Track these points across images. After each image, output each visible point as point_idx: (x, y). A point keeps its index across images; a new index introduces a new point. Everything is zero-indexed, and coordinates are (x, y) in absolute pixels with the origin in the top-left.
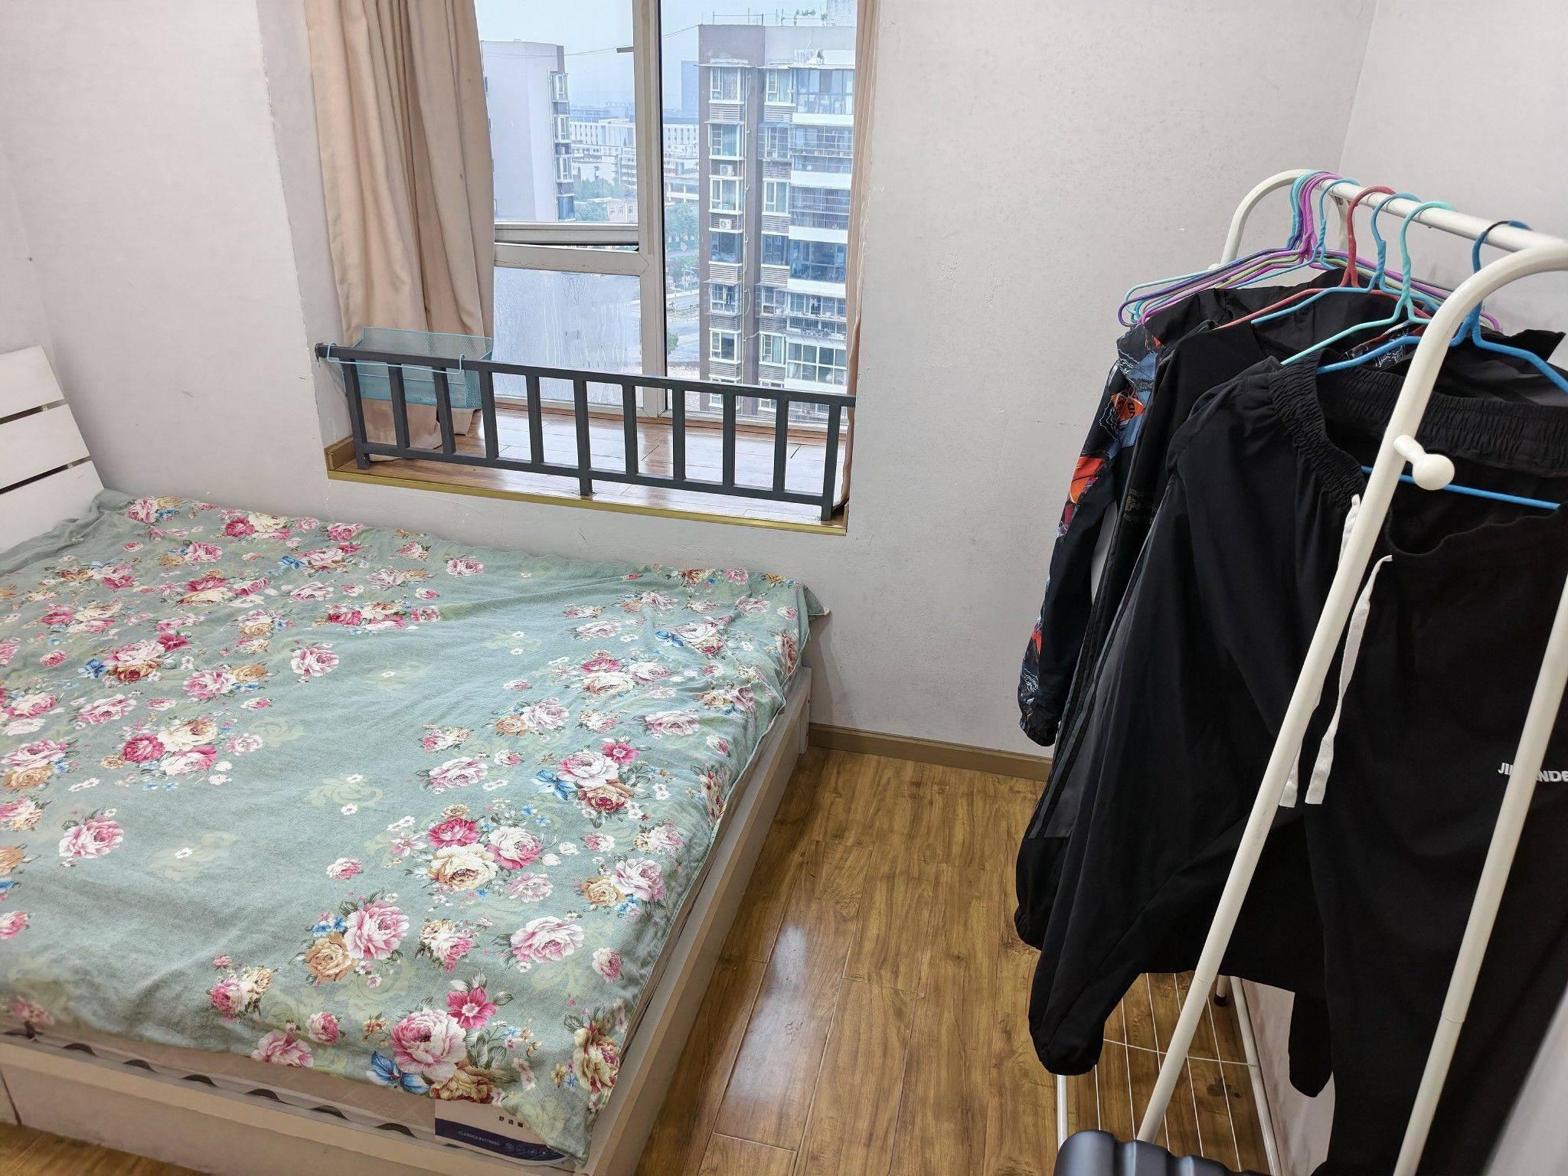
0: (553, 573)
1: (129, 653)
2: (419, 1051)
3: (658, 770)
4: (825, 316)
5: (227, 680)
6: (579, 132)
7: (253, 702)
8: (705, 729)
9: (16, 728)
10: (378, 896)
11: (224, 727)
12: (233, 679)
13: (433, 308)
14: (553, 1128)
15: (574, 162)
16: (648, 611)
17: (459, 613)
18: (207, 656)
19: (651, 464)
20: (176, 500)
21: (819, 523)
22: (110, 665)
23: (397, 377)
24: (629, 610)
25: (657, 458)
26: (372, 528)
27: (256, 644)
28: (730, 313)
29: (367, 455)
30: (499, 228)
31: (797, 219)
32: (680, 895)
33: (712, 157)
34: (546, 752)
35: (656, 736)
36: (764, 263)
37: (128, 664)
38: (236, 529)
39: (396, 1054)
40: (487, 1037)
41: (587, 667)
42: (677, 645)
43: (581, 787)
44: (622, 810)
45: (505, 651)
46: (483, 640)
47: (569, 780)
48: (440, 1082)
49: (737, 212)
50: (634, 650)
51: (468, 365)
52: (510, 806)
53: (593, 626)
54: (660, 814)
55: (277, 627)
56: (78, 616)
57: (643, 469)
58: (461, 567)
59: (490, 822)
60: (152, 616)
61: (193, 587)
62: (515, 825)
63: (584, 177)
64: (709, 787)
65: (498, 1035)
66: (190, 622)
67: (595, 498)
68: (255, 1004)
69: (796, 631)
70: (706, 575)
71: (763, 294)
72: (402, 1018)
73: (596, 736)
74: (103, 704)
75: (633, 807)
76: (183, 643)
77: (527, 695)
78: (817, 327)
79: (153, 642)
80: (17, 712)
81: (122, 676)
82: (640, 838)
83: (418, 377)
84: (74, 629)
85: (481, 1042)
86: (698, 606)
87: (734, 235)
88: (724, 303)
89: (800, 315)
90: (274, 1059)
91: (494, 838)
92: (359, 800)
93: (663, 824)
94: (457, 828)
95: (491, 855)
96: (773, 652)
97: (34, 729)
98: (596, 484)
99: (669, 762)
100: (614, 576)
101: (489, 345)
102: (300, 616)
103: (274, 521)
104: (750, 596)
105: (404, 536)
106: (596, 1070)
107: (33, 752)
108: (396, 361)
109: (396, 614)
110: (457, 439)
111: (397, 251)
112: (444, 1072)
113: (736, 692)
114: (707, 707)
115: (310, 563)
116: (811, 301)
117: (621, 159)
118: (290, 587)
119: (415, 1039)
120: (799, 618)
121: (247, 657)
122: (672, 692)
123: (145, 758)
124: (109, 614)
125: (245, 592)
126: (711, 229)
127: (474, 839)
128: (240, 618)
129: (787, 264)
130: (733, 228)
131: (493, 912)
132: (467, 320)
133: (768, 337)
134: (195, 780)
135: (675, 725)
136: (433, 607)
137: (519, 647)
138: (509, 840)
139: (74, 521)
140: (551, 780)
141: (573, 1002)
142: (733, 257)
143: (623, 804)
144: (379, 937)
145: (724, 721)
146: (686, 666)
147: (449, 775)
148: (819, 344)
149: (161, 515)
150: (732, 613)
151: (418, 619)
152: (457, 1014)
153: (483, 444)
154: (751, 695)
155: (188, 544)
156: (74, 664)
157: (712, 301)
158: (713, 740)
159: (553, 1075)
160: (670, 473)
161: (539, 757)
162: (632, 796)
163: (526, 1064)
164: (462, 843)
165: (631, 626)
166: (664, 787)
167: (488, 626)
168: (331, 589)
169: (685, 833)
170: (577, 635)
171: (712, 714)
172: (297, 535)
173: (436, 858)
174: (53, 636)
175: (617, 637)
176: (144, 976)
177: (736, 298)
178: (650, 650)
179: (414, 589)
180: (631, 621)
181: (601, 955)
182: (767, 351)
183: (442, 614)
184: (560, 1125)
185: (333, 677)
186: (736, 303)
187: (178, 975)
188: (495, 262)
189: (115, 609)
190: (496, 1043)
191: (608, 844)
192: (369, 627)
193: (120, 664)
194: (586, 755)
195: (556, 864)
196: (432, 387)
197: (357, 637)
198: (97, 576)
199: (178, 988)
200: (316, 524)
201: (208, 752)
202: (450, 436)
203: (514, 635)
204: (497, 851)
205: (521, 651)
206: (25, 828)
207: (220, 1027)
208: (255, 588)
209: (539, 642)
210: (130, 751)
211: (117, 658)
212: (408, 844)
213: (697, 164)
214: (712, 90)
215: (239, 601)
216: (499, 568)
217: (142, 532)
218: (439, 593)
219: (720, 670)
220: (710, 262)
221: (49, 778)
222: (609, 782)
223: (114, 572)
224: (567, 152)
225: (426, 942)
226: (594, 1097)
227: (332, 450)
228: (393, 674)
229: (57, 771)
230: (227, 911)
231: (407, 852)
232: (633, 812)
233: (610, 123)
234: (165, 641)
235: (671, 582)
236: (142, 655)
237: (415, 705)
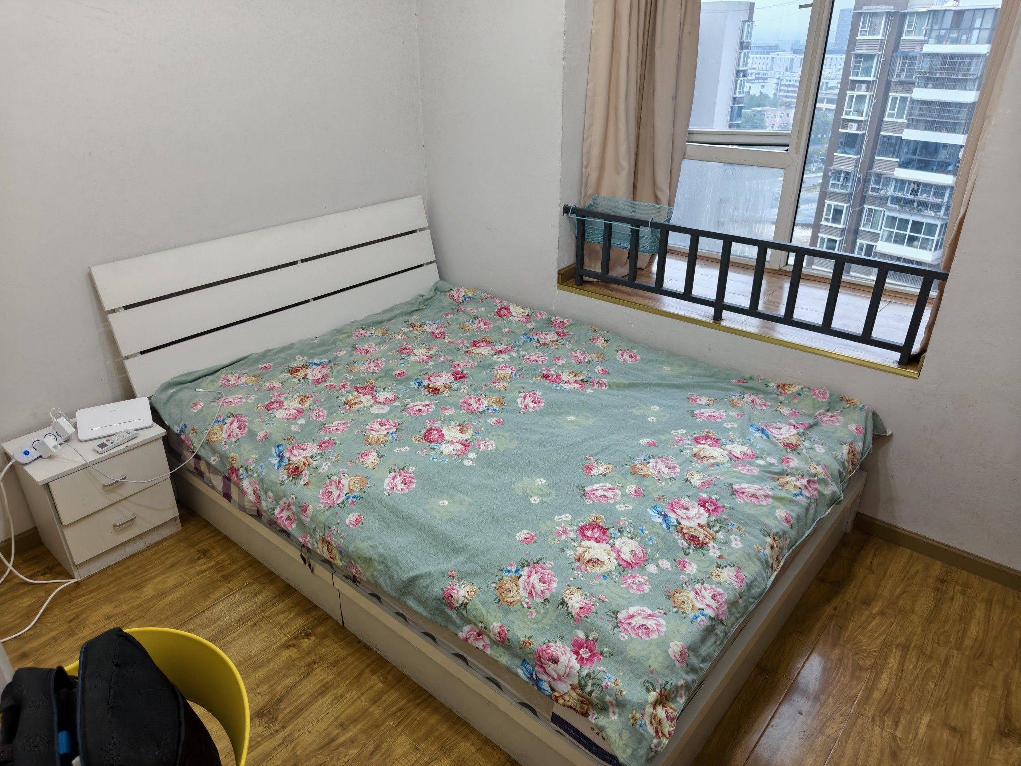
0: (685, 369)
1: (437, 378)
2: (551, 667)
3: (736, 525)
4: (922, 197)
5: (482, 403)
6: (755, 62)
7: (493, 420)
8: (777, 504)
9: (376, 410)
10: (543, 561)
11: (476, 432)
12: (486, 405)
13: (639, 185)
14: (624, 751)
15: (747, 82)
16: (747, 408)
17: (619, 386)
18: (474, 387)
19: (768, 303)
20: (474, 291)
21: (896, 366)
22: (426, 382)
23: (608, 229)
24: (734, 405)
25: (772, 299)
26: (577, 322)
27: (501, 385)
28: (844, 191)
29: (582, 277)
30: (691, 133)
31: (913, 124)
32: (737, 619)
33: (851, 78)
34: (660, 493)
35: (739, 501)
36: (878, 155)
37: (435, 384)
38: (502, 312)
39: (536, 665)
40: (592, 675)
41: (697, 440)
42: (765, 437)
43: (679, 523)
44: (706, 547)
45: (644, 417)
46: (633, 407)
47: (672, 517)
48: (559, 692)
49: (863, 118)
50: (732, 434)
51: (654, 225)
52: (631, 524)
53: (707, 412)
54: (732, 558)
55: (514, 377)
56: (416, 351)
57: (761, 307)
58: (626, 356)
59: (617, 532)
60: (451, 357)
61: (474, 344)
62: (632, 538)
63: (752, 93)
64: (772, 547)
65: (599, 677)
66: (469, 365)
67: (723, 323)
68: (464, 605)
69: (861, 444)
70: (797, 389)
71: (873, 178)
72: (544, 644)
73: (696, 490)
74: (419, 405)
75: (714, 547)
76: (464, 377)
77: (653, 451)
78: (913, 205)
79: (449, 374)
80: (378, 401)
81: (431, 390)
82: (715, 571)
83: (622, 230)
84: (412, 358)
85: (588, 678)
86: (785, 411)
87: (857, 135)
88: (840, 183)
89: (900, 195)
90: (470, 641)
91: (618, 542)
92: (542, 495)
93: (734, 566)
94: (596, 530)
95: (614, 554)
96: (839, 457)
97: (384, 412)
98: (725, 313)
99: (745, 521)
100: (727, 379)
101: (670, 213)
102: (528, 372)
103: (523, 311)
104: (828, 411)
105: (595, 331)
106: (660, 723)
107: (382, 425)
108: (610, 218)
109: (582, 380)
110: (638, 272)
111: (623, 148)
112: (563, 687)
113: (804, 481)
114: (780, 488)
115: (538, 340)
116: (912, 185)
117: (782, 80)
118: (525, 353)
119: (549, 660)
120: (865, 435)
121: (494, 391)
122: (756, 472)
123: (434, 441)
124: (430, 353)
125: (500, 352)
126: (840, 130)
127: (605, 540)
128: (495, 367)
129: (897, 157)
130: (858, 129)
131: (610, 593)
132: (659, 194)
133: (871, 210)
134: (456, 460)
135: (754, 495)
136: (604, 380)
137: (654, 417)
138: (628, 547)
139: (422, 296)
140: (660, 513)
141: (651, 672)
142: (855, 150)
143: (707, 543)
144: (539, 587)
145: (791, 501)
146: (769, 454)
147: (596, 493)
148: (912, 218)
149: (465, 298)
150: (811, 421)
151: (594, 386)
152: (577, 654)
153: (654, 276)
154: (816, 486)
155: (476, 318)
156: (408, 379)
157: (831, 181)
158: (781, 513)
159: (630, 716)
160: (782, 312)
161: (655, 495)
162: (714, 539)
163: (614, 702)
164: (597, 541)
165: (733, 417)
166: (738, 538)
167: (636, 399)
168: (547, 358)
169: (748, 576)
170: (694, 416)
171: (783, 494)
172: (534, 321)
173: (580, 546)
174: (402, 361)
175: (722, 423)
176: (412, 569)
177: (851, 180)
178: (744, 437)
179: (595, 366)
180: (734, 413)
181: (675, 646)
182: (868, 221)
183: (609, 385)
184: (629, 751)
185: (540, 413)
186: (849, 184)
187: (429, 574)
188: (684, 156)
189: (434, 351)
190: (597, 682)
191: (692, 568)
192: (565, 386)
193: (431, 383)
194: (686, 501)
195: (654, 572)
196: (628, 238)
197: (557, 391)
198: (428, 330)
199: (428, 582)
200: (546, 316)
201: (466, 445)
202: (634, 270)
203: (652, 408)
204: (618, 552)
205: (655, 420)
206: (371, 467)
207: (445, 613)
208: (505, 351)
209: (668, 416)
210: (427, 436)
211: (430, 379)
212: (565, 532)
213: (838, 83)
214: (860, 29)
215: (497, 356)
216: (649, 360)
217: (454, 307)
218: (610, 371)
219: (795, 462)
220: (835, 154)
221: (386, 441)
222: (700, 525)
223: (437, 328)
224: (744, 76)
225: (566, 600)
226: (655, 741)
227: (562, 271)
228: (573, 418)
229: (391, 439)
230: (460, 544)
231: (564, 537)
232: (713, 551)
233: (778, 55)
234: (455, 374)
235: (768, 390)
236: (442, 380)
237: (583, 442)
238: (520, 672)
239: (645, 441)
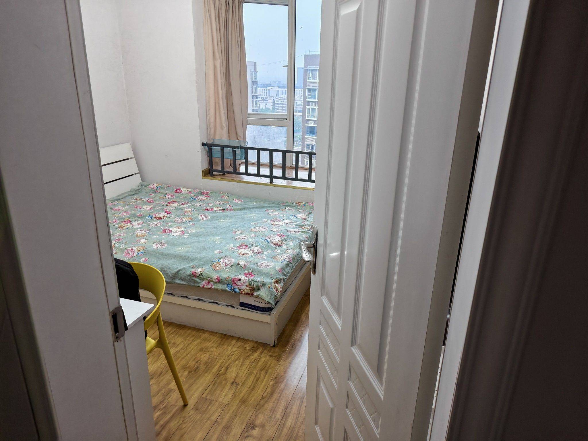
0: (262, 202)
1: (158, 214)
2: (238, 283)
3: (290, 239)
5: (183, 220)
6: (260, 91)
7: (191, 224)
8: (302, 233)
9: (135, 227)
10: (227, 256)
11: (185, 228)
12: (185, 220)
14: (267, 298)
16: (288, 211)
17: (238, 210)
18: (177, 215)
20: (161, 185)
22: (154, 216)
24: (282, 210)
26: (214, 192)
27: (189, 214)
29: (212, 173)
34: (263, 235)
35: (290, 233)
37: (158, 216)
38: (178, 191)
39: (233, 284)
41: (272, 221)
42: (295, 217)
43: (272, 241)
44: (282, 246)
45: (251, 217)
46: (245, 215)
47: (269, 240)
48: (242, 290)
50: (284, 218)
52: (255, 243)
53: (273, 213)
55: (193, 211)
56: (143, 207)
57: (287, 176)
58: (237, 201)
59: (251, 246)
60: (161, 208)
61: (169, 203)
62: (257, 247)
63: (261, 107)
65: (255, 280)
66: (171, 209)
67: (274, 184)
68: (201, 274)
70: (303, 204)
72: (234, 277)
73: (275, 232)
74: (155, 223)
76: (171, 213)
77: (257, 225)
79: (164, 212)
81: (158, 218)
82: (286, 251)
84: (143, 209)
85: (252, 281)
86: (301, 211)
90: (205, 287)
91: (252, 248)
92: (220, 241)
93: (292, 249)
94: (243, 246)
97: (140, 227)
98: (274, 180)
99: (293, 239)
100: (278, 204)
102: (198, 209)
103: (188, 190)
105: (222, 194)
106: (277, 288)
107: (141, 231)
109: (222, 209)
112: (244, 287)
113: (310, 227)
114: (303, 229)
115: (198, 199)
117: (275, 101)
118: (194, 204)
119: (237, 280)
121: (187, 216)
122: (294, 226)
123: (168, 233)
124: (151, 207)
125: (183, 204)
127: (247, 248)
128: (183, 209)
131: (253, 260)
134: (181, 237)
135: (294, 232)
136: (231, 208)
137: (254, 217)
138: (256, 249)
139: (135, 188)
140: (264, 240)
141: (272, 275)
144: (228, 263)
146: (297, 221)
147: (240, 238)
149: (158, 187)
150: (309, 212)
151: (229, 210)
152: (247, 276)
155: (166, 194)
156: (145, 216)
158: (304, 235)
159: (268, 287)
161: (261, 236)
162: (284, 244)
163: (262, 285)
164: (245, 249)
166: (292, 243)
167: (246, 212)
168: (205, 204)
170: (269, 215)
171: (304, 231)
172: (194, 193)
173: (239, 251)
174: (138, 211)
175: (279, 215)
178: (288, 218)
179: (226, 205)
180: (283, 213)
181: (278, 268)
183: (235, 210)
185: (209, 220)
187: (184, 269)
191: (279, 251)
192: (216, 212)
194: (273, 236)
195: (267, 254)
197: (213, 213)
198: (145, 200)
199: (184, 271)
200: (198, 191)
201: (182, 232)
203: (253, 214)
204: (253, 251)
206: (144, 243)
207: (193, 280)
208: (185, 203)
209: (260, 216)
210: (164, 232)
211: (156, 215)
212: (232, 249)
213: (302, 103)
215: (182, 206)
216: (247, 201)
217: (154, 192)
218: (232, 206)
219: (306, 222)
222: (279, 241)
223: (149, 199)
225: (239, 263)
226: (277, 293)
227: (204, 171)
228: (223, 220)
229: (148, 234)
232: (284, 247)
234: (167, 212)
235: (294, 205)
236: (161, 214)
237: (230, 226)
238: (227, 289)
239: (253, 223)
